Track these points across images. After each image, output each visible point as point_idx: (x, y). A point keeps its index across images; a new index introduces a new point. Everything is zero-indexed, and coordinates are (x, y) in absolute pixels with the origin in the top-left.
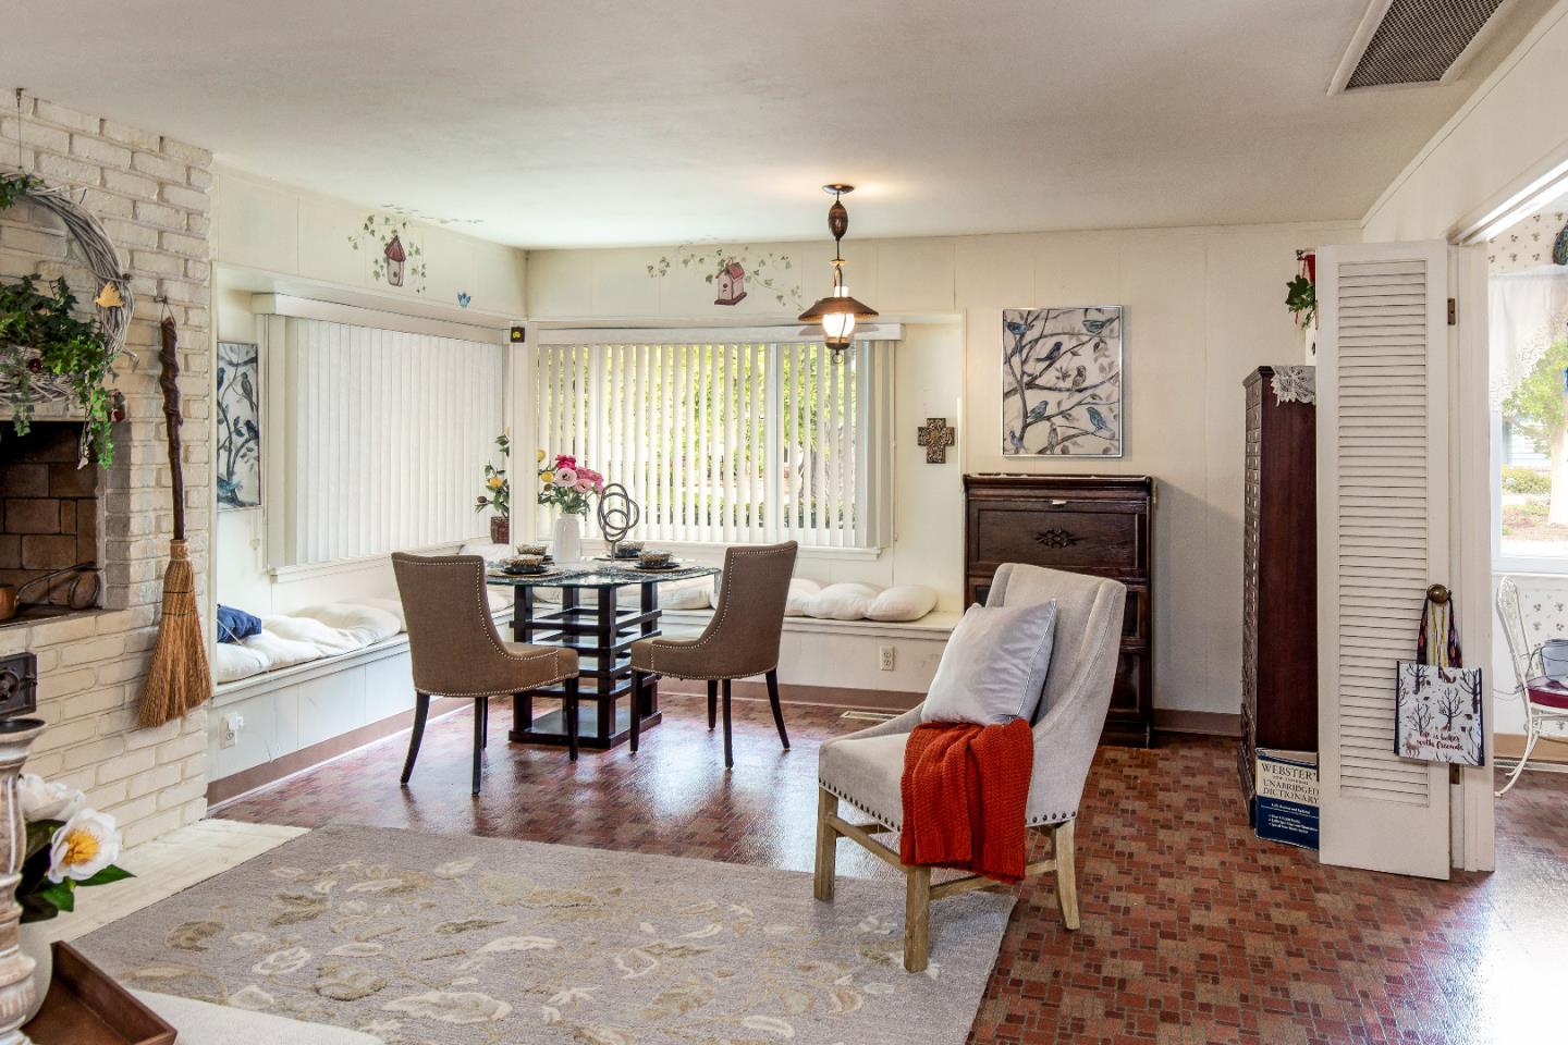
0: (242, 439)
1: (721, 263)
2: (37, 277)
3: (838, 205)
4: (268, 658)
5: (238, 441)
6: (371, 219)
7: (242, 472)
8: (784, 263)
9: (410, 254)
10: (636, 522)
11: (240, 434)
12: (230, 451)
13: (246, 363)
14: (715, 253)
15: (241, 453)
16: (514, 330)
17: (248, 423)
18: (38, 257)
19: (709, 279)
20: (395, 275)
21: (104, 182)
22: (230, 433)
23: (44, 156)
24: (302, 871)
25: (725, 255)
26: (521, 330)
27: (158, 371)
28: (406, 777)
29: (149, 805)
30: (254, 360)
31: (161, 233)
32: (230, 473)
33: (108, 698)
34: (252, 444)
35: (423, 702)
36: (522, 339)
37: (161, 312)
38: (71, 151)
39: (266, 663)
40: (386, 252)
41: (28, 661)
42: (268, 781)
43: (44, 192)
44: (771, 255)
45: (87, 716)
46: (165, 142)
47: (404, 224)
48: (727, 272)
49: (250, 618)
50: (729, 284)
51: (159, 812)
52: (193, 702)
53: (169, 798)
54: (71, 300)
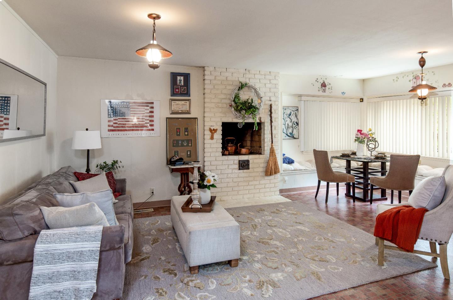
0: (295, 125)
1: (413, 76)
2: (249, 99)
3: (422, 58)
4: (294, 168)
5: (294, 126)
6: (317, 79)
7: (295, 132)
8: (433, 73)
9: (328, 85)
10: (378, 147)
11: (295, 124)
12: (292, 128)
13: (296, 110)
14: (412, 74)
15: (295, 128)
16: (361, 99)
17: (296, 122)
18: (250, 95)
19: (410, 81)
20: (324, 90)
21: (260, 81)
22: (292, 124)
23: (250, 79)
24: (283, 206)
25: (414, 74)
26: (362, 99)
27: (270, 113)
28: (316, 197)
29: (268, 190)
30: (298, 110)
31: (270, 89)
32: (292, 132)
33: (261, 170)
34: (297, 126)
35: (319, 182)
36: (363, 101)
37: (270, 103)
38: (255, 77)
39: (293, 169)
40: (321, 85)
41: (248, 161)
42: (293, 192)
43: (249, 85)
44: (429, 72)
45: (258, 172)
46: (271, 72)
47: (326, 79)
48: (415, 78)
49: (292, 160)
50: (416, 82)
51: (270, 191)
52: (275, 173)
53: (272, 189)
54: (253, 102)
